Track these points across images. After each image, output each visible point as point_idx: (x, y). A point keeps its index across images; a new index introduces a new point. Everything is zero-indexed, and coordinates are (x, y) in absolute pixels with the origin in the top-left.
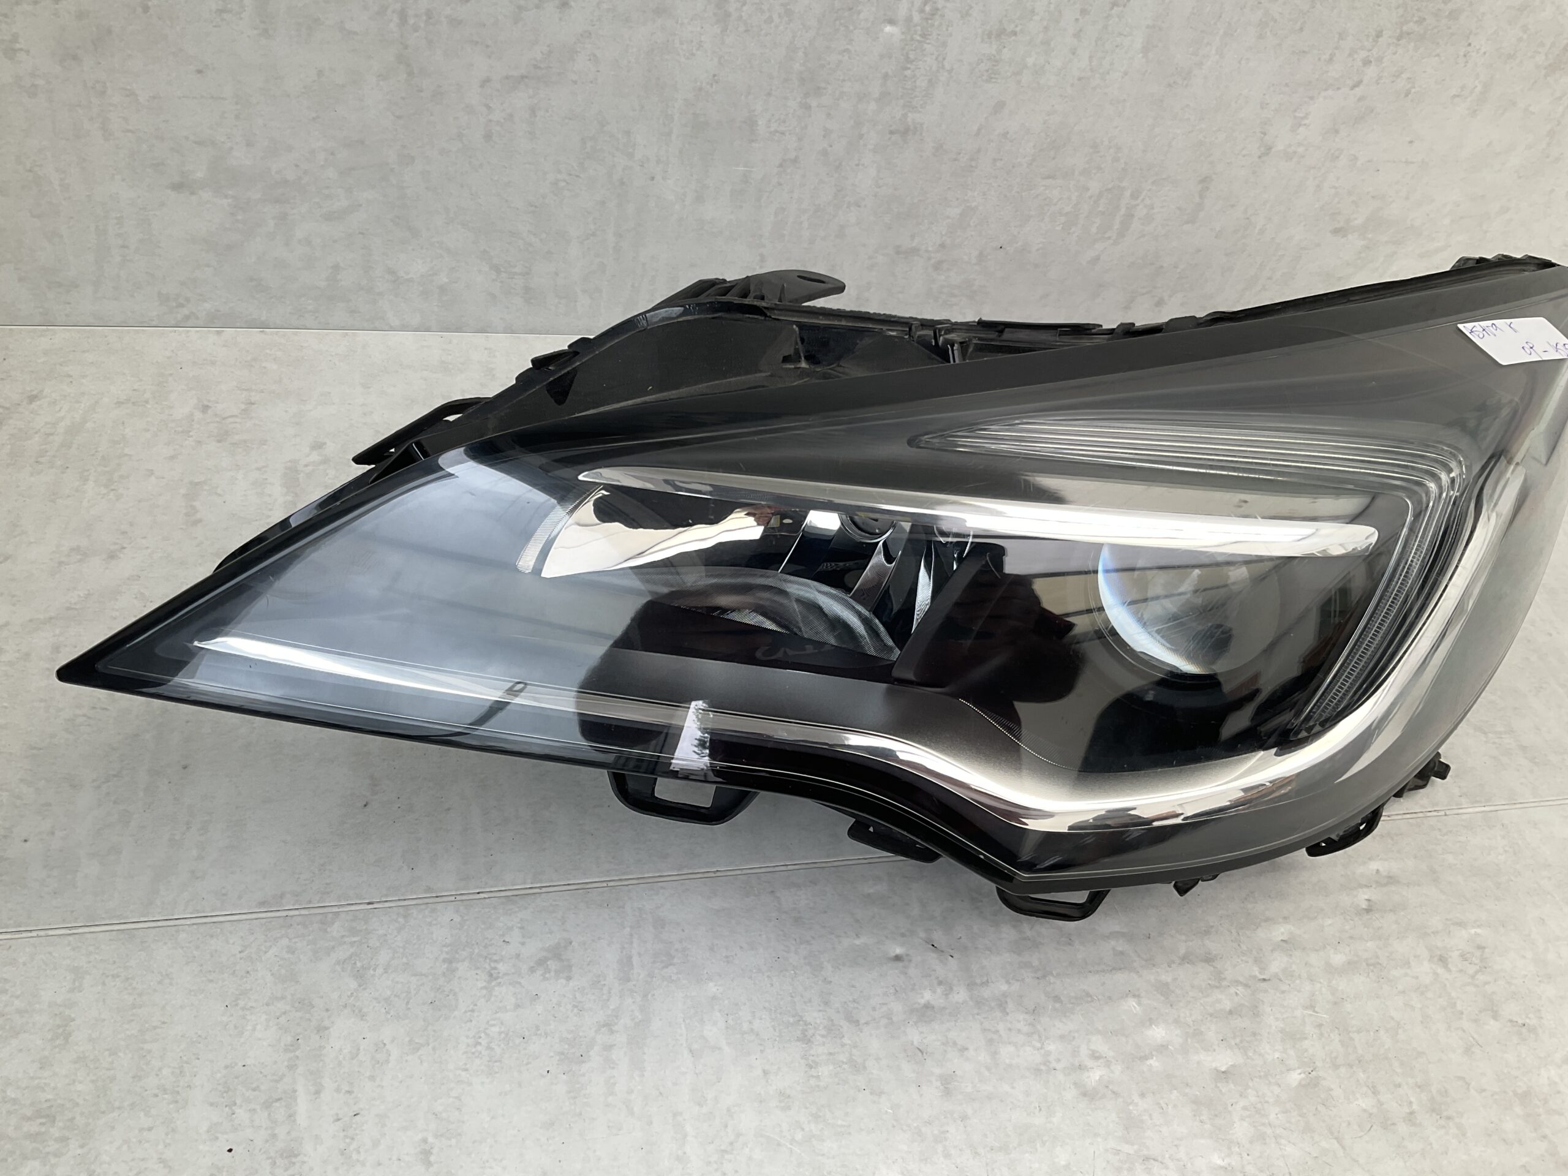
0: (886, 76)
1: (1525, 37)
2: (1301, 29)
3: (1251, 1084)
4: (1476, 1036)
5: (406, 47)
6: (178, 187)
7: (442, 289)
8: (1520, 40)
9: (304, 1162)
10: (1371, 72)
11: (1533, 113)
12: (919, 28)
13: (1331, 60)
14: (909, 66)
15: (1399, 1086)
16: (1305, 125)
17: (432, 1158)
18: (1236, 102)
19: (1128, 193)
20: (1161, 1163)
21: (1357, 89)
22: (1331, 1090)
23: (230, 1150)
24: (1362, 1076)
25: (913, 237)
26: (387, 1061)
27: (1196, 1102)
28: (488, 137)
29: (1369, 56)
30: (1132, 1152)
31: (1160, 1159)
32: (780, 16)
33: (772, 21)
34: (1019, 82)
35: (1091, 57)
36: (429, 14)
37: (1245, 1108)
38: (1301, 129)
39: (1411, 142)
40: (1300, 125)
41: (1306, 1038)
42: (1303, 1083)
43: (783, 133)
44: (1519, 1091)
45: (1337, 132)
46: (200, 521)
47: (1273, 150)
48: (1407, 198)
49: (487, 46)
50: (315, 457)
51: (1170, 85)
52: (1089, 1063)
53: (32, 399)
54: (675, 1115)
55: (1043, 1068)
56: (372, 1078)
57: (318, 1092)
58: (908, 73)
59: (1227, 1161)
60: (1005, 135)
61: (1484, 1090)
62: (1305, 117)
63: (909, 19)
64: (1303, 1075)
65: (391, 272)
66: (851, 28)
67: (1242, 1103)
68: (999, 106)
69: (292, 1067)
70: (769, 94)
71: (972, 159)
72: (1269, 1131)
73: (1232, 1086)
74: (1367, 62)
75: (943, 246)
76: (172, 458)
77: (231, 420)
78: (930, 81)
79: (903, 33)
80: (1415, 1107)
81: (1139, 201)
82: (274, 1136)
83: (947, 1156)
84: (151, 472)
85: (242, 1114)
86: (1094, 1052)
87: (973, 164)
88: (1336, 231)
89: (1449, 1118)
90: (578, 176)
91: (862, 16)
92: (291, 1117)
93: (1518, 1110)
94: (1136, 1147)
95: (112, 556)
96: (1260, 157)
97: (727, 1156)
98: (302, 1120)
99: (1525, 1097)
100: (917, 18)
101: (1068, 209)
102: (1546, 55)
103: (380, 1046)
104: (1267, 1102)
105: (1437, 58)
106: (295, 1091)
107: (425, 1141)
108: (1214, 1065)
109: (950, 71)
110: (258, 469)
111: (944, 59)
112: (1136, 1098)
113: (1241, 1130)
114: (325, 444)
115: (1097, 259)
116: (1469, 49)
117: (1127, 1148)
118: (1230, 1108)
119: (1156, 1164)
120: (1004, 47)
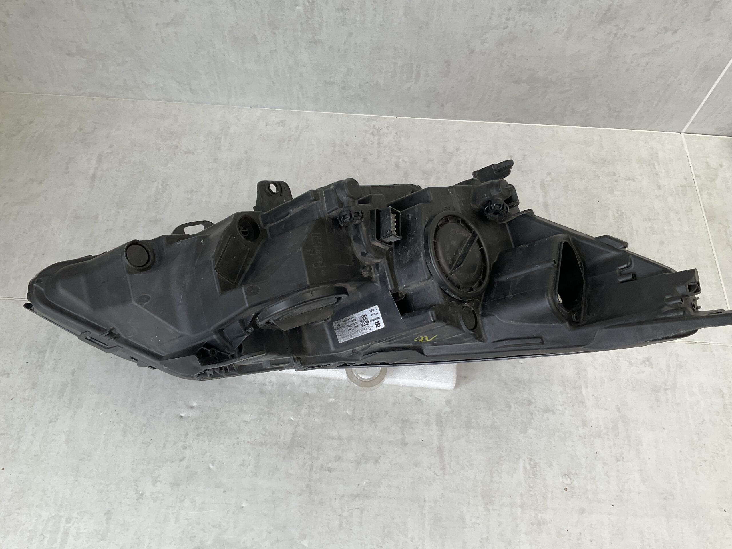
0: (301, 24)
1: (582, 10)
2: (473, 7)
3: (315, 399)
4: (400, 400)
5: (128, 14)
6: (68, 55)
7: (162, 88)
8: (580, 11)
9: (43, 369)
10: (511, 23)
11: (597, 39)
12: (309, 8)
13: (490, 18)
14: (309, 20)
15: (363, 409)
16: (486, 42)
17: (75, 374)
18: (452, 34)
19: (415, 66)
20: (274, 415)
21: (507, 29)
22: (340, 406)
23: (27, 362)
24: (353, 404)
25: (330, 78)
26: (71, 347)
27: (294, 401)
28: (163, 41)
29: (508, 17)
30: (267, 411)
31: (274, 414)
32: (254, 4)
33: (252, 5)
34: (356, 26)
35: (383, 18)
36: (132, 3)
37: (308, 406)
38: (485, 44)
39: (540, 49)
40: (484, 43)
41: (341, 389)
42: (333, 402)
43: (268, 42)
44: (404, 419)
45: (502, 45)
46: (68, 172)
47: (475, 51)
48: (545, 71)
49: (154, 14)
50: (109, 151)
51: (420, 28)
52: (267, 383)
53: (31, 122)
54: (141, 376)
55: (252, 382)
56: (66, 351)
57: (52, 352)
58: (310, 22)
59: (295, 419)
60: (356, 44)
61: (392, 416)
62: (486, 39)
63: (304, 5)
64: (334, 400)
65: (143, 82)
66: (283, 7)
67: (308, 404)
68: (350, 34)
69: (48, 344)
70: (259, 29)
71: (345, 52)
72: (312, 413)
73: (308, 399)
74: (508, 19)
75: (343, 81)
76: (66, 148)
77: (87, 134)
78: (319, 25)
79: (304, 9)
80: (365, 416)
81: (420, 69)
82: (38, 361)
83: (212, 400)
84: (59, 153)
85: (32, 354)
86: (271, 380)
87: (346, 53)
88: (515, 82)
89: (374, 422)
90: (197, 54)
91: (286, 4)
92: (44, 357)
93: (400, 425)
94: (269, 409)
95: (41, 183)
96: (469, 54)
97: (151, 389)
98: (46, 357)
99: (404, 421)
100: (307, 4)
101: (391, 70)
102: (596, 17)
103: (71, 342)
104: (317, 405)
105: (541, 18)
106: (47, 350)
107: (74, 369)
108: (306, 391)
109: (326, 22)
110: (90, 154)
111: (323, 18)
112: (276, 396)
113: (304, 412)
114: (113, 145)
115: (409, 89)
116: (556, 14)
117: (266, 409)
118: (304, 405)
119: (272, 415)
120: (346, 14)
